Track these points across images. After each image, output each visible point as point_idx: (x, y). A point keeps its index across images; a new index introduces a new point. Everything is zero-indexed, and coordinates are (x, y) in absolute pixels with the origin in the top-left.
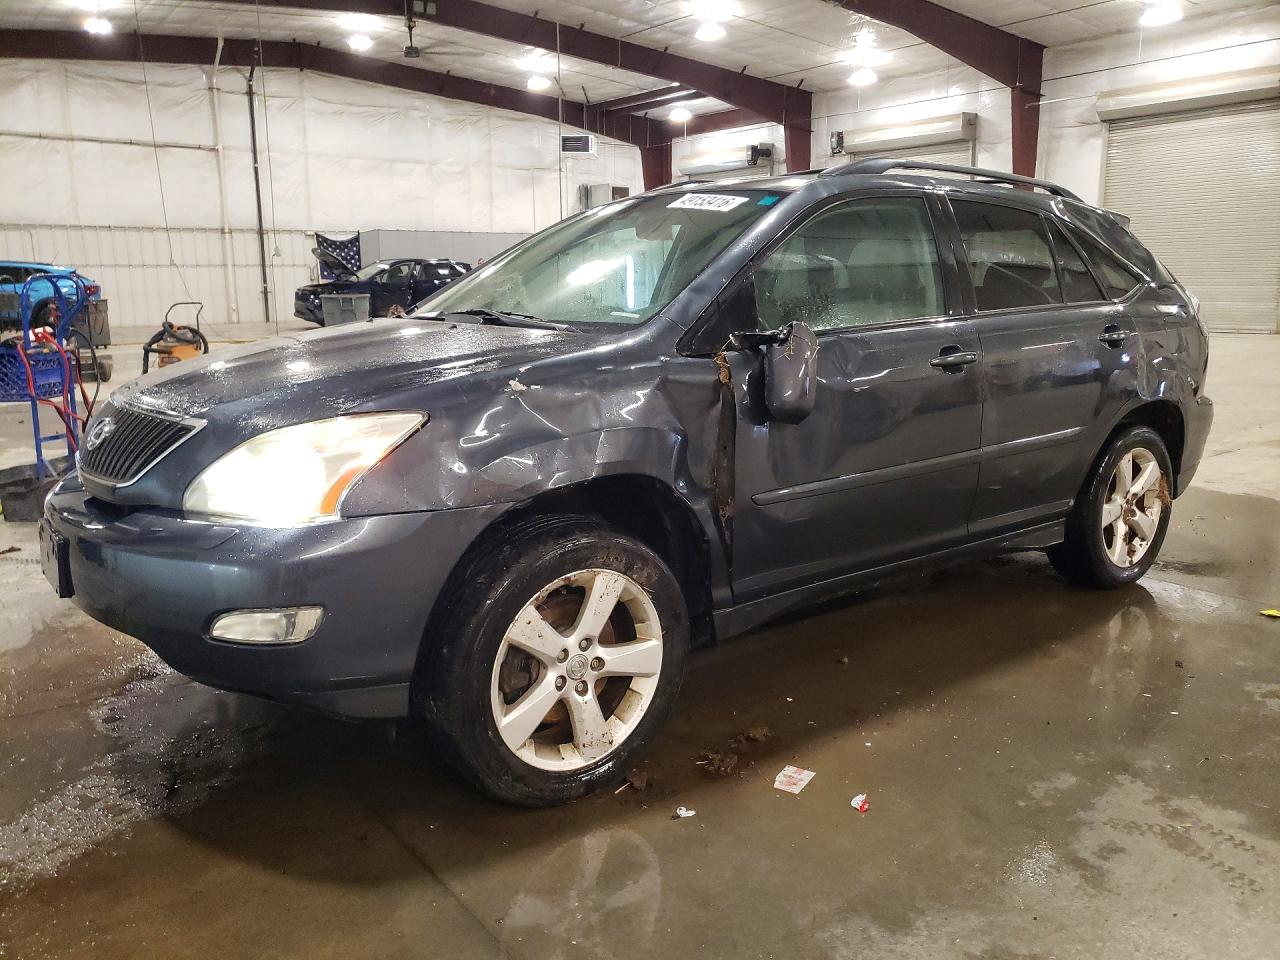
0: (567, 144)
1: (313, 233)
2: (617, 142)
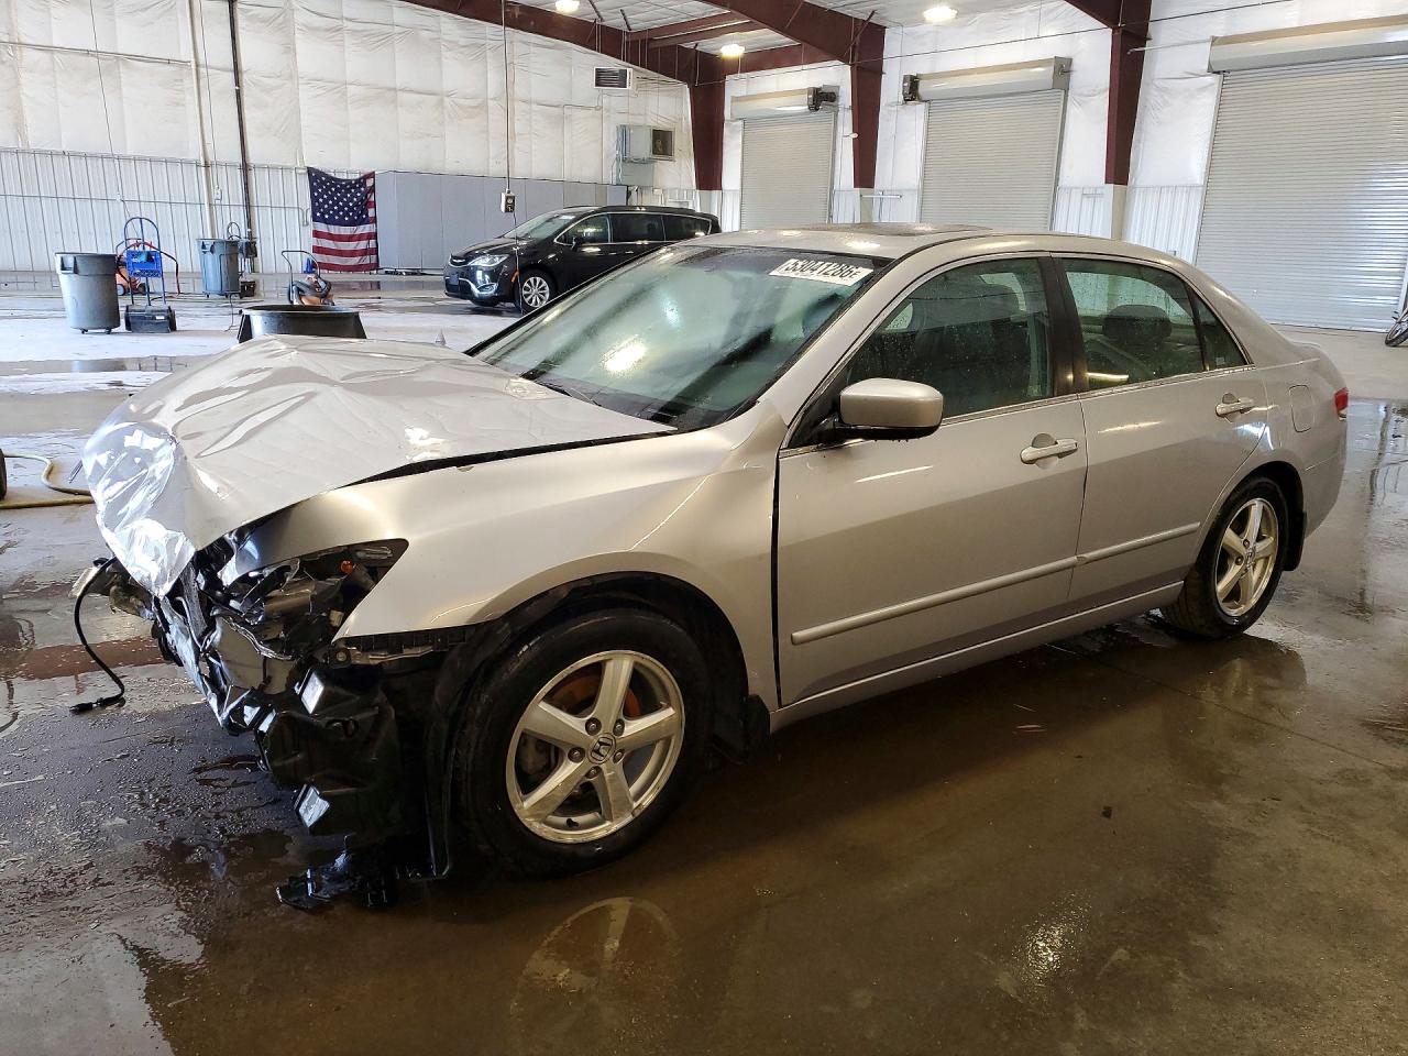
0: (602, 78)
1: (305, 171)
2: (663, 77)
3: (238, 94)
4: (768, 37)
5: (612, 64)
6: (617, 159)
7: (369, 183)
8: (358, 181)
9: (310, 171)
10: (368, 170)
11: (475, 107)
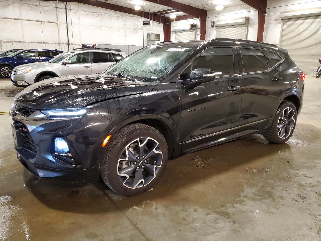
0: (145, 23)
1: (81, 45)
2: (157, 22)
3: (67, 28)
4: (181, 13)
5: (146, 20)
6: (148, 41)
7: (95, 47)
8: (92, 46)
9: (82, 44)
10: (95, 44)
11: (117, 30)
